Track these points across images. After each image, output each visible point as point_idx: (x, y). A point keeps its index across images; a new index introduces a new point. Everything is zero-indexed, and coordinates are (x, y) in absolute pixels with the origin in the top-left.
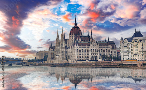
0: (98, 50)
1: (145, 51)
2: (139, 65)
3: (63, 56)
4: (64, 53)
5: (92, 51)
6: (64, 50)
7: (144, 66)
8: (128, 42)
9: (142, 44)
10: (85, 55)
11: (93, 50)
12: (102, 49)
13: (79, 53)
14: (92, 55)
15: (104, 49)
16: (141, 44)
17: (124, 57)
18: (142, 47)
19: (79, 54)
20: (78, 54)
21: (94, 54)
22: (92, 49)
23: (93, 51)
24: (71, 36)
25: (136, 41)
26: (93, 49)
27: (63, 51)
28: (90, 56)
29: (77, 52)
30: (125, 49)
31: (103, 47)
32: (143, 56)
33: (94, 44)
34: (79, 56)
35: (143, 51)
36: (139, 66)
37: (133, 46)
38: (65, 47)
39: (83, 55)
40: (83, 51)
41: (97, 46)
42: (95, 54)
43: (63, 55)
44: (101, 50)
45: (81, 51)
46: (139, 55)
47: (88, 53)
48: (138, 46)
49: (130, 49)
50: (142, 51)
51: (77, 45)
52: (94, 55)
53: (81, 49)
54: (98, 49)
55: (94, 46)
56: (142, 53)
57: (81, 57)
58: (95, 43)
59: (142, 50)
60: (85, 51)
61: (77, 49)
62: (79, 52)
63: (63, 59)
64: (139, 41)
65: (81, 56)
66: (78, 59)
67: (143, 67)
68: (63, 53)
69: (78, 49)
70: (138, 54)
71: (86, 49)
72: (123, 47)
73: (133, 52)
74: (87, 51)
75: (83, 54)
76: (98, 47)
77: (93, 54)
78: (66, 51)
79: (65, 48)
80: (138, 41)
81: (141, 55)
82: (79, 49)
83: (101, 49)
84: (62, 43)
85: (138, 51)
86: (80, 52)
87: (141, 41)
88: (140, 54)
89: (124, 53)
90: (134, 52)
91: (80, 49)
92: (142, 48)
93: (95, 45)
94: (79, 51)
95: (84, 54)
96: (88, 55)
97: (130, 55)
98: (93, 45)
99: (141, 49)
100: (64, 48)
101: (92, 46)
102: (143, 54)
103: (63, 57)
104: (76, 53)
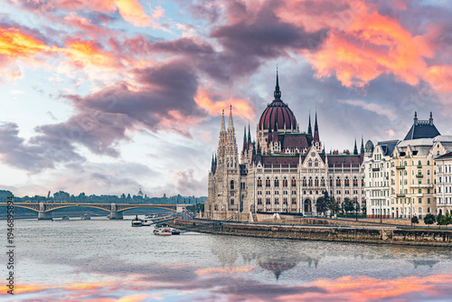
0: (326, 178)
1: (428, 186)
2: (384, 234)
3: (232, 198)
4: (237, 187)
5: (304, 181)
6: (236, 178)
7: (396, 237)
8: (383, 157)
9: (420, 163)
10: (285, 196)
11: (307, 179)
12: (339, 175)
13: (264, 189)
14: (305, 196)
15: (345, 175)
16: (416, 163)
17: (373, 204)
18: (420, 173)
19: (264, 192)
20: (260, 193)
21: (314, 193)
22: (304, 175)
23: (308, 183)
24: (261, 134)
25: (403, 154)
26: (307, 175)
27: (232, 182)
28: (300, 197)
29: (260, 185)
30: (376, 180)
31: (343, 168)
32: (420, 202)
33: (313, 159)
34: (263, 197)
35: (421, 186)
36: (385, 238)
37: (394, 169)
38: (238, 169)
39: (277, 196)
40: (277, 184)
41: (321, 165)
42: (317, 193)
43: (232, 193)
44: (335, 178)
45: (272, 183)
46: (409, 199)
47: (294, 189)
48: (407, 168)
49: (387, 178)
50: (417, 186)
51: (259, 164)
52: (311, 197)
53: (272, 176)
54: (325, 175)
55: (313, 167)
56: (420, 192)
57: (272, 201)
58: (318, 156)
59: (420, 183)
60: (285, 184)
61: (257, 176)
62: (264, 186)
63: (232, 207)
64: (411, 153)
65: (272, 197)
66: (260, 207)
67: (395, 240)
68: (232, 187)
69: (261, 175)
70: (407, 196)
71: (288, 176)
72: (371, 172)
73: (394, 187)
74: (289, 183)
75: (277, 193)
76: (327, 168)
77: (308, 193)
78: (243, 181)
79: (238, 172)
80: (407, 154)
81: (417, 200)
82: (263, 176)
83: (336, 175)
84: (228, 156)
85: (406, 187)
86: (268, 185)
87: (415, 153)
88: (413, 196)
89: (373, 191)
90: (398, 189)
91: (267, 175)
92: (420, 176)
93: (316, 165)
94: (264, 183)
95: (281, 192)
96: (294, 196)
97: (387, 199)
98: (310, 164)
99: (416, 180)
100: (236, 171)
101: (306, 165)
102: (421, 195)
103: (232, 202)
104: (257, 189)
